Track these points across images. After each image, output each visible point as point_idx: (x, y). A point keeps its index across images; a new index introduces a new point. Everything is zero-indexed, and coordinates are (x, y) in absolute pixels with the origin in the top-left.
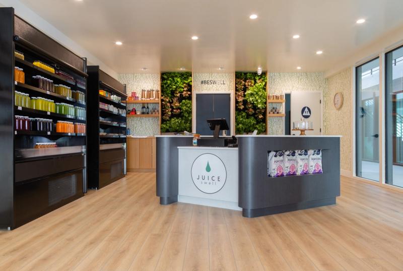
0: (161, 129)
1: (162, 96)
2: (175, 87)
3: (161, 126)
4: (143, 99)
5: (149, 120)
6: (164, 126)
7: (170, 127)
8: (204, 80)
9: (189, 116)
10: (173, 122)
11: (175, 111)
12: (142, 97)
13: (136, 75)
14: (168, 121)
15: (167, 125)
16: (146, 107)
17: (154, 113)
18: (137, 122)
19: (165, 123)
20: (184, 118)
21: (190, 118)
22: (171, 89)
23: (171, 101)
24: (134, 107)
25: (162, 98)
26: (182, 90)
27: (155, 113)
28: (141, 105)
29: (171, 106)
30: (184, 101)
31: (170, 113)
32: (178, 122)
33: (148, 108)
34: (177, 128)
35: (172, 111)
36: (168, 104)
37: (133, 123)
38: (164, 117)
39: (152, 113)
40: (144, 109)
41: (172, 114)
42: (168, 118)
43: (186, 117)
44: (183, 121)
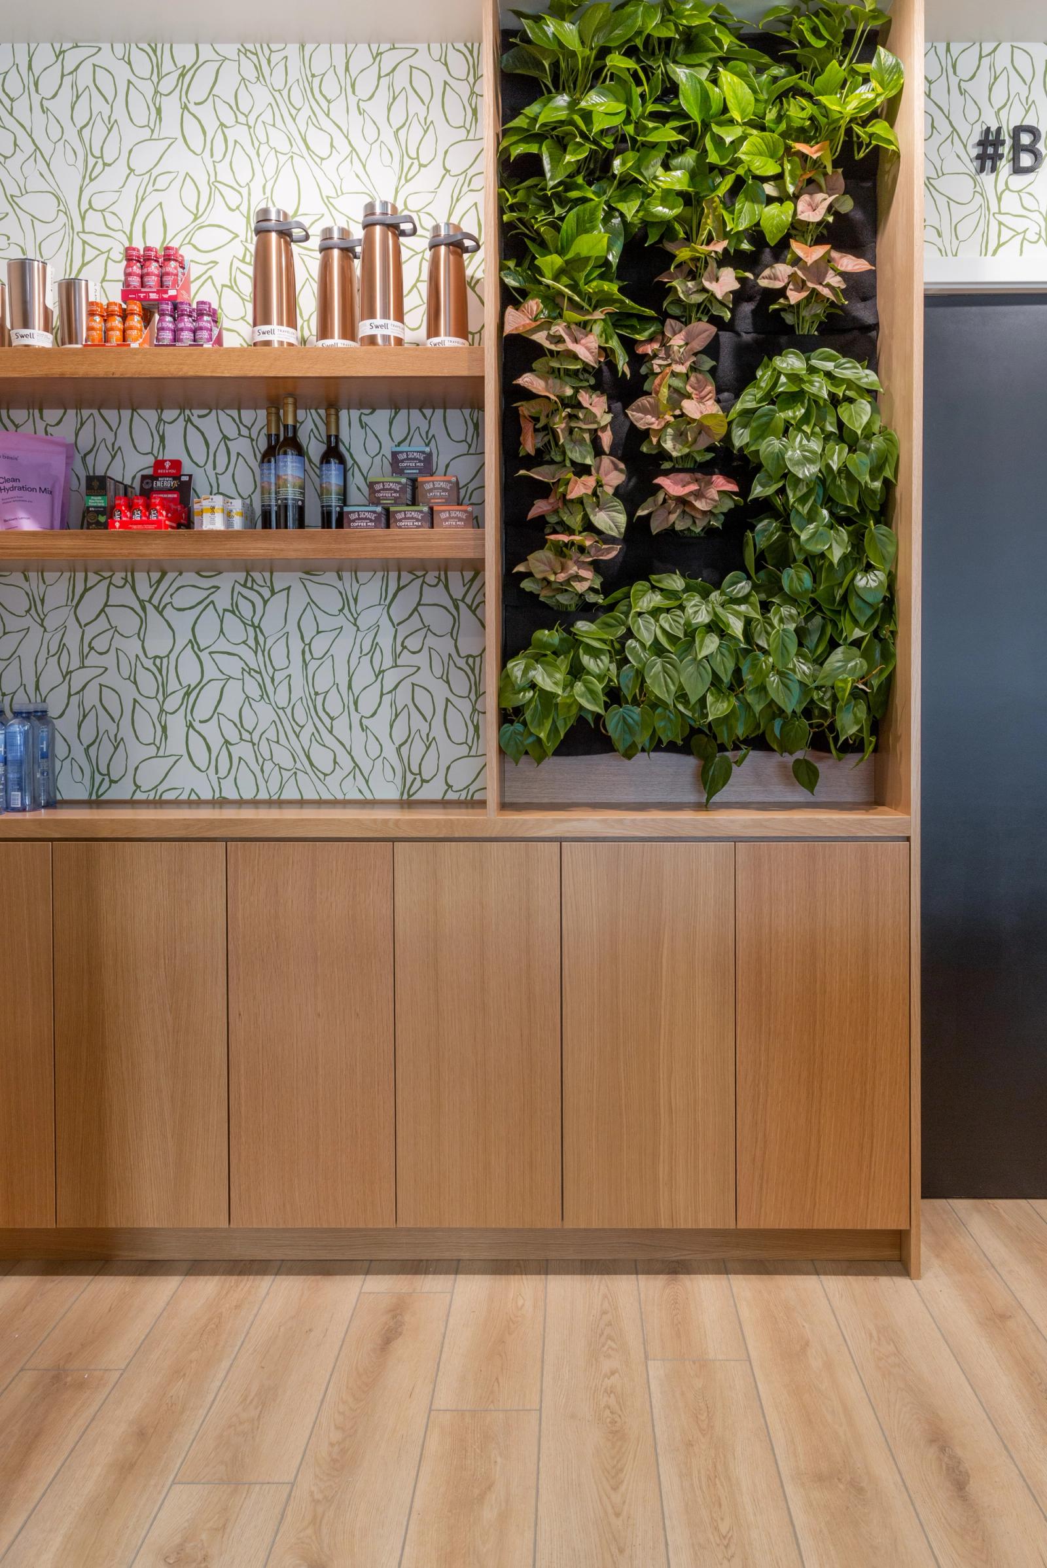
0: (508, 716)
1: (509, 298)
2: (677, 179)
3: (505, 683)
4: (279, 333)
5: (348, 603)
6: (548, 679)
7: (614, 696)
8: (1014, 118)
9: (858, 558)
10: (647, 631)
11: (672, 486)
12: (262, 316)
13: (184, 53)
14: (587, 610)
15: (576, 672)
16: (315, 449)
17: (409, 519)
18: (207, 633)
19: (548, 636)
20: (796, 579)
21: (869, 582)
22: (630, 209)
23: (622, 363)
24: (174, 452)
25: (516, 321)
26: (775, 217)
27: (431, 518)
28: (257, 418)
29: (620, 422)
30: (791, 362)
31: (611, 520)
32: (716, 627)
33: (333, 453)
34: (718, 708)
35: (630, 497)
36: (597, 405)
37: (158, 643)
38: (538, 563)
39: (387, 519)
40: (290, 468)
41: (637, 529)
42: (587, 581)
43: (815, 562)
44: (785, 619)
